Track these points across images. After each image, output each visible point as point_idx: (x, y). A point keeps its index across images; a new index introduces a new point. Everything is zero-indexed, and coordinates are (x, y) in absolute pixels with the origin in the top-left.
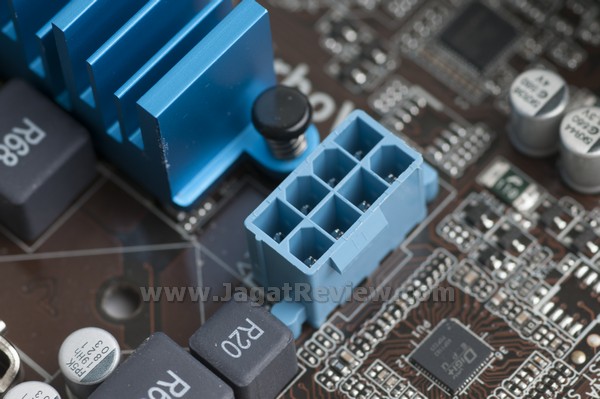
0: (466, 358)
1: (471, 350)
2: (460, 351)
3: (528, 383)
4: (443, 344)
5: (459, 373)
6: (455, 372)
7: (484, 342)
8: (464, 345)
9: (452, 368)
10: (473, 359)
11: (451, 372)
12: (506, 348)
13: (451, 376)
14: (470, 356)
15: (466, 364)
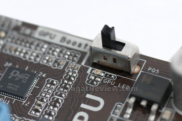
0: (17, 74)
1: (12, 74)
2: (14, 78)
3: (22, 50)
4: (12, 86)
5: (26, 74)
6: (26, 76)
7: (4, 73)
8: (10, 77)
9: (25, 78)
10: (16, 71)
11: (27, 78)
12: (5, 63)
13: (29, 77)
14: (15, 73)
15: (20, 73)
